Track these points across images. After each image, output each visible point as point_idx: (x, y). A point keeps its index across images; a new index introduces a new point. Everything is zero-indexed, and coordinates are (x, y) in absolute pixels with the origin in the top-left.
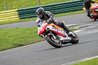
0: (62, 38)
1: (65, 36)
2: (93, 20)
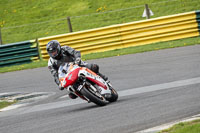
0: (104, 91)
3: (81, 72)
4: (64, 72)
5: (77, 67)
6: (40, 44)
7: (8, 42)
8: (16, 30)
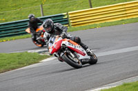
0: (81, 57)
1: (84, 55)
2: (40, 45)
3: (63, 42)
4: (52, 42)
5: (60, 39)
6: (70, 16)
7: (48, 14)
8: (53, 6)
